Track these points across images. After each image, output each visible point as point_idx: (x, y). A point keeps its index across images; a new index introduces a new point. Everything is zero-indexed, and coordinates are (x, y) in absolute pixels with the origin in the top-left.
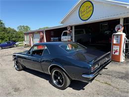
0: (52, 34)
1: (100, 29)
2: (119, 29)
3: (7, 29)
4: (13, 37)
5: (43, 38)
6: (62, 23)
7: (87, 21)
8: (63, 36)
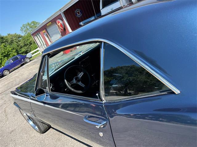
3: (6, 37)
4: (21, 47)
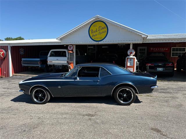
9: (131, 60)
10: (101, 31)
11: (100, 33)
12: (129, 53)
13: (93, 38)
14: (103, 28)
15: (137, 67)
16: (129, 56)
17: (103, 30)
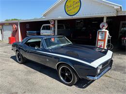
0: (28, 27)
1: (76, 26)
2: (104, 26)
5: (17, 30)
6: (44, 16)
7: (73, 17)
8: (42, 29)
9: (102, 33)
10: (75, 6)
11: (74, 8)
12: (101, 26)
13: (68, 13)
14: (77, 3)
15: (108, 40)
16: (101, 29)
17: (76, 5)
